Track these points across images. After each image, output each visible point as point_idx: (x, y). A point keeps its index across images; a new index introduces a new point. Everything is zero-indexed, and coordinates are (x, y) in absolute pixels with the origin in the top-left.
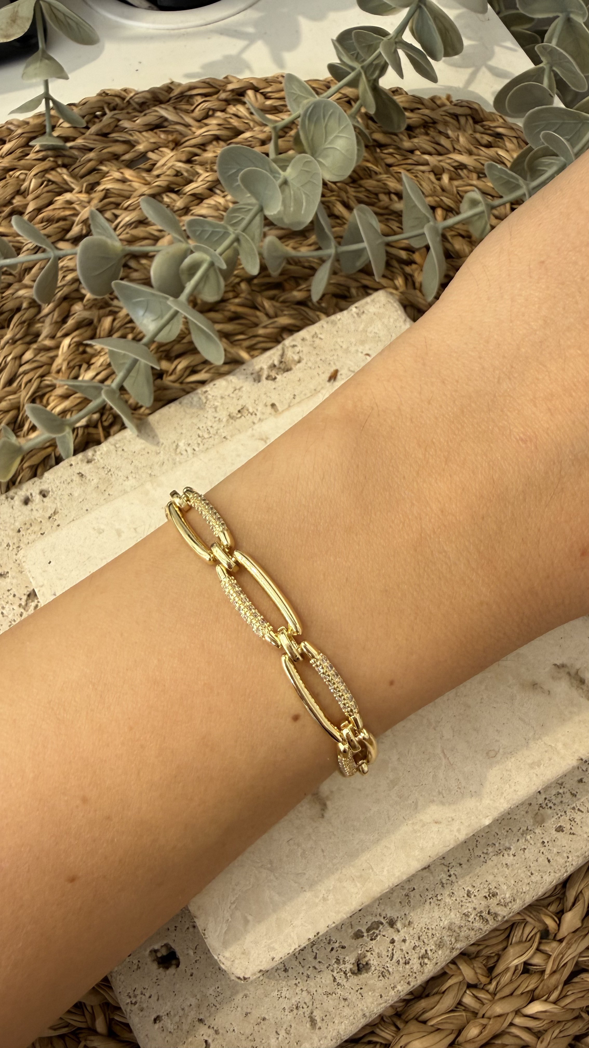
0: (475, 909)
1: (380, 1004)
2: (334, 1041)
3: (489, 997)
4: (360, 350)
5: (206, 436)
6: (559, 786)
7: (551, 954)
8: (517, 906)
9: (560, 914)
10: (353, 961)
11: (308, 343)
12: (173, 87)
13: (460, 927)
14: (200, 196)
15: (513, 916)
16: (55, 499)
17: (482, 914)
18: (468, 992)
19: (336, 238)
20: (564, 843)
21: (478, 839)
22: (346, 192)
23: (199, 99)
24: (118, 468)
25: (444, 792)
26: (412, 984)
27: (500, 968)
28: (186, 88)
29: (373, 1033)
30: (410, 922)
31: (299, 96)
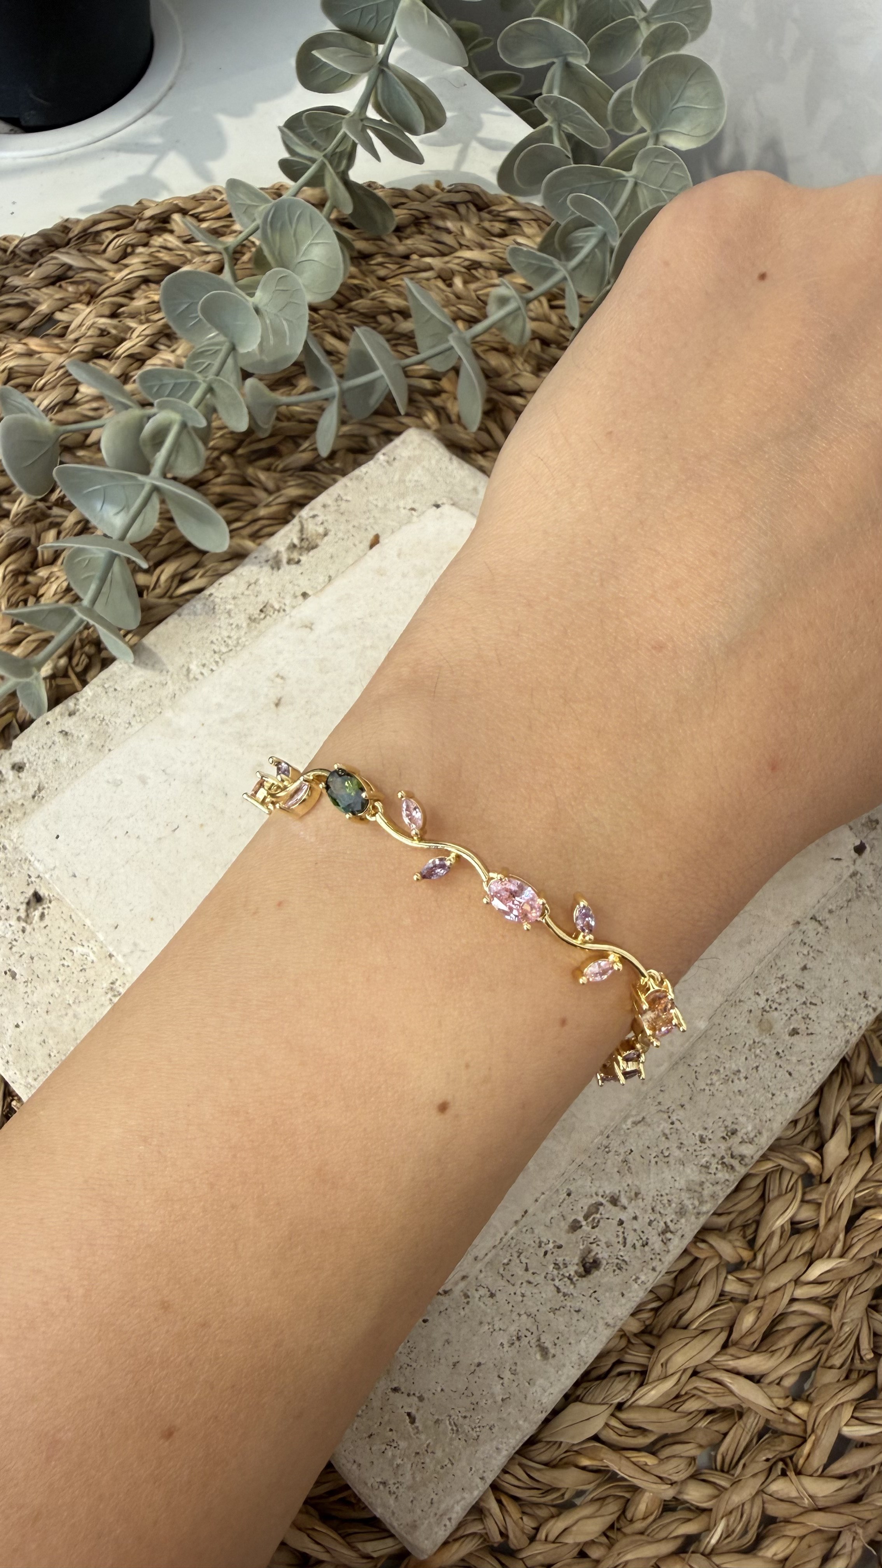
0: (714, 1155)
1: (625, 1305)
2: (576, 1367)
3: (758, 1274)
4: (402, 503)
5: (224, 649)
6: (780, 980)
7: (820, 1200)
8: (764, 1139)
9: (820, 1147)
10: (576, 1260)
11: (332, 509)
12: (69, 225)
13: (702, 1184)
14: (139, 357)
16: (36, 770)
17: (725, 1160)
18: (730, 1276)
19: (336, 372)
20: (803, 1047)
21: (696, 1069)
22: (335, 319)
23: (110, 235)
24: (115, 714)
26: (658, 1271)
27: (763, 1235)
28: (89, 223)
29: (620, 1361)
30: (636, 1194)
31: (249, 206)
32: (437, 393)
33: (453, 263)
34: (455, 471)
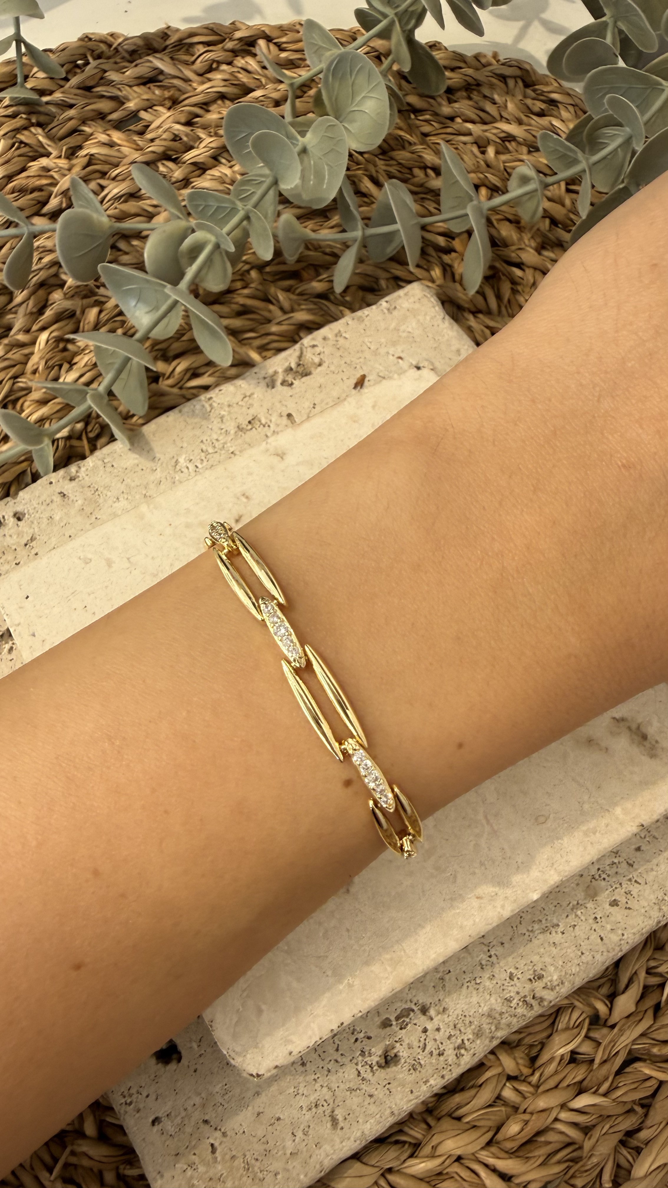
0: (518, 993)
1: (411, 1100)
2: (358, 1142)
3: (531, 1089)
4: (391, 352)
5: (211, 450)
6: (614, 855)
7: (601, 1041)
8: (565, 990)
9: (612, 997)
10: (380, 1053)
11: (331, 342)
12: (169, 33)
13: (501, 1014)
14: (201, 166)
15: (560, 1001)
16: (32, 522)
17: (526, 999)
18: (508, 1084)
19: (363, 219)
20: (619, 918)
21: (522, 914)
22: (375, 166)
23: (201, 49)
24: (107, 487)
25: (486, 862)
26: (447, 1078)
27: (545, 1057)
28: (186, 35)
29: (401, 1132)
30: (444, 1008)
31: (321, 47)
32: (449, 251)
33: (491, 132)
34: (445, 331)
